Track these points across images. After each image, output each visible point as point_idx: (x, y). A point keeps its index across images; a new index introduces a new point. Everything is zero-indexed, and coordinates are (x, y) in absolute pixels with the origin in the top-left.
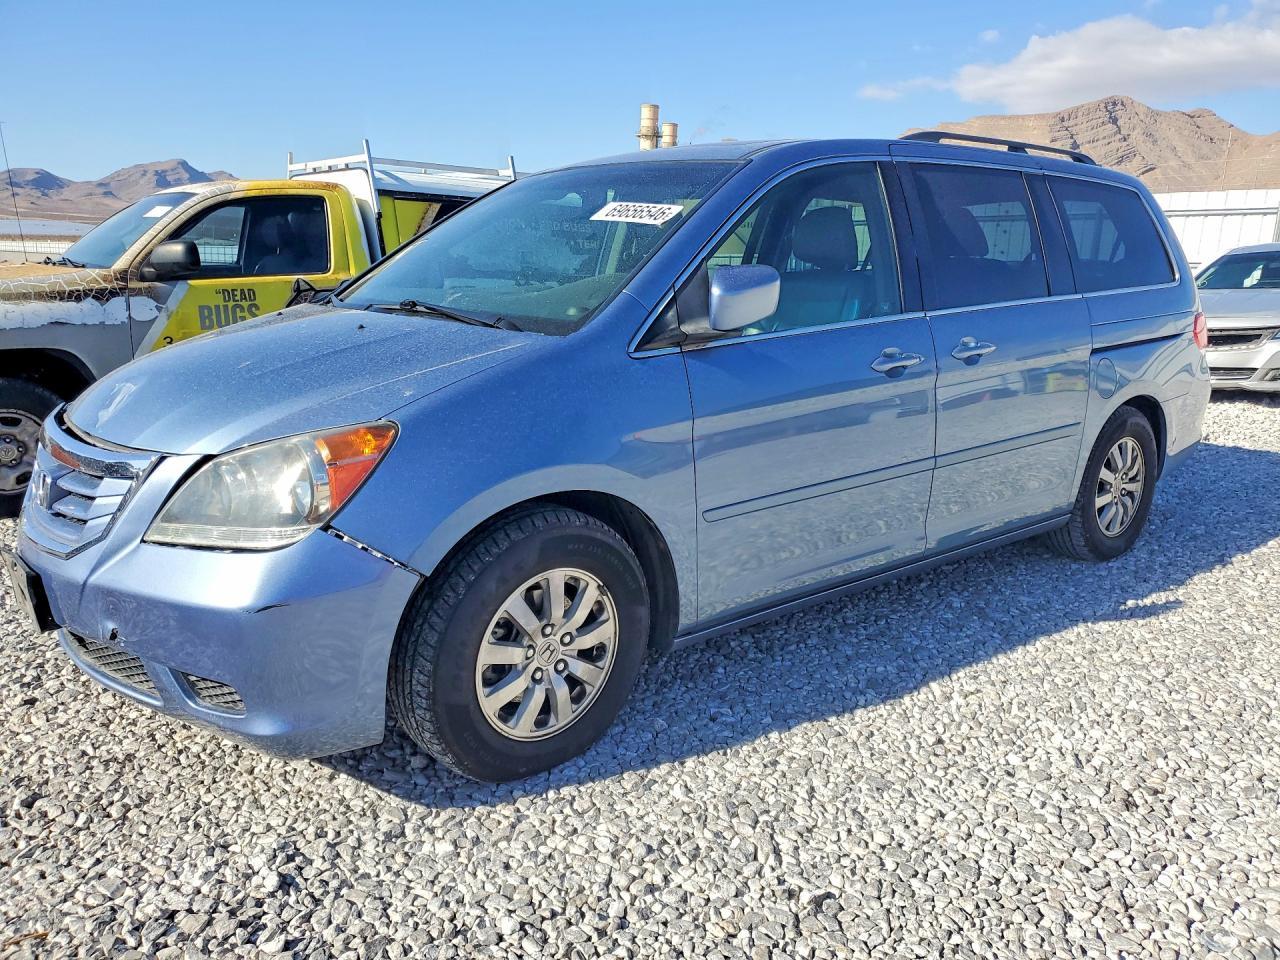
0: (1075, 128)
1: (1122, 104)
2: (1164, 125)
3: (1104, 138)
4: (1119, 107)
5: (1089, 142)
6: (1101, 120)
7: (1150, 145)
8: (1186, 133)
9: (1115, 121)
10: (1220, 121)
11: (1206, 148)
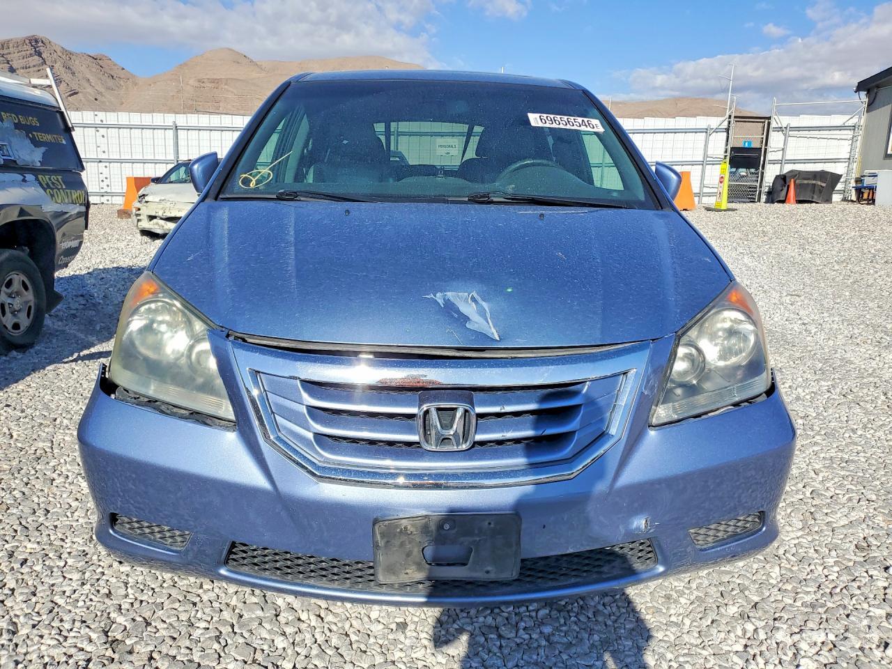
0: (9, 55)
1: (42, 42)
2: (77, 62)
3: (34, 66)
4: (40, 44)
5: (23, 68)
6: (28, 53)
7: (71, 76)
8: (94, 70)
9: (40, 54)
10: (115, 65)
11: (110, 83)
